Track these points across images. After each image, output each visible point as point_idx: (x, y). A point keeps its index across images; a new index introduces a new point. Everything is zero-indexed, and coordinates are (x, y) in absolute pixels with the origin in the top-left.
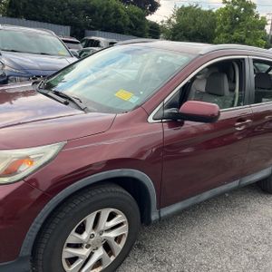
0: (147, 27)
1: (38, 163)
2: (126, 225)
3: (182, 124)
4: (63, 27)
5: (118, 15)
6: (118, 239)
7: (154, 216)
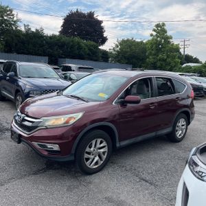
0: (100, 55)
1: (77, 119)
2: (106, 147)
3: (126, 105)
4: (43, 57)
5: (80, 48)
6: (104, 153)
7: (118, 145)
